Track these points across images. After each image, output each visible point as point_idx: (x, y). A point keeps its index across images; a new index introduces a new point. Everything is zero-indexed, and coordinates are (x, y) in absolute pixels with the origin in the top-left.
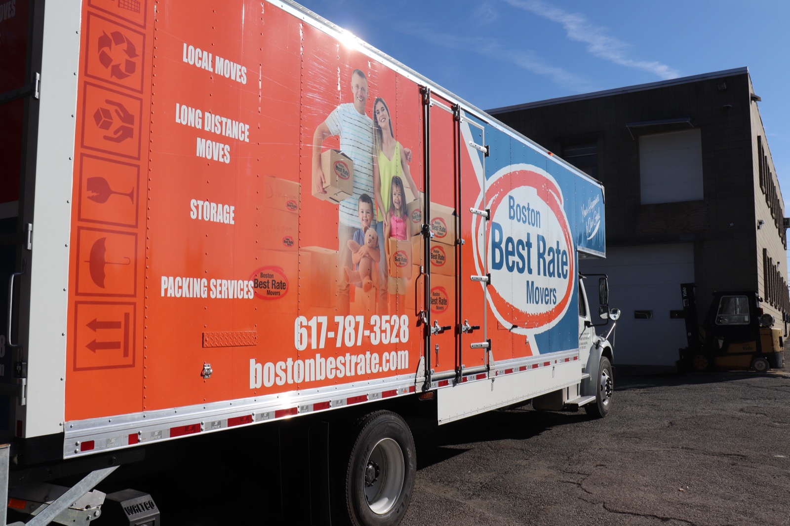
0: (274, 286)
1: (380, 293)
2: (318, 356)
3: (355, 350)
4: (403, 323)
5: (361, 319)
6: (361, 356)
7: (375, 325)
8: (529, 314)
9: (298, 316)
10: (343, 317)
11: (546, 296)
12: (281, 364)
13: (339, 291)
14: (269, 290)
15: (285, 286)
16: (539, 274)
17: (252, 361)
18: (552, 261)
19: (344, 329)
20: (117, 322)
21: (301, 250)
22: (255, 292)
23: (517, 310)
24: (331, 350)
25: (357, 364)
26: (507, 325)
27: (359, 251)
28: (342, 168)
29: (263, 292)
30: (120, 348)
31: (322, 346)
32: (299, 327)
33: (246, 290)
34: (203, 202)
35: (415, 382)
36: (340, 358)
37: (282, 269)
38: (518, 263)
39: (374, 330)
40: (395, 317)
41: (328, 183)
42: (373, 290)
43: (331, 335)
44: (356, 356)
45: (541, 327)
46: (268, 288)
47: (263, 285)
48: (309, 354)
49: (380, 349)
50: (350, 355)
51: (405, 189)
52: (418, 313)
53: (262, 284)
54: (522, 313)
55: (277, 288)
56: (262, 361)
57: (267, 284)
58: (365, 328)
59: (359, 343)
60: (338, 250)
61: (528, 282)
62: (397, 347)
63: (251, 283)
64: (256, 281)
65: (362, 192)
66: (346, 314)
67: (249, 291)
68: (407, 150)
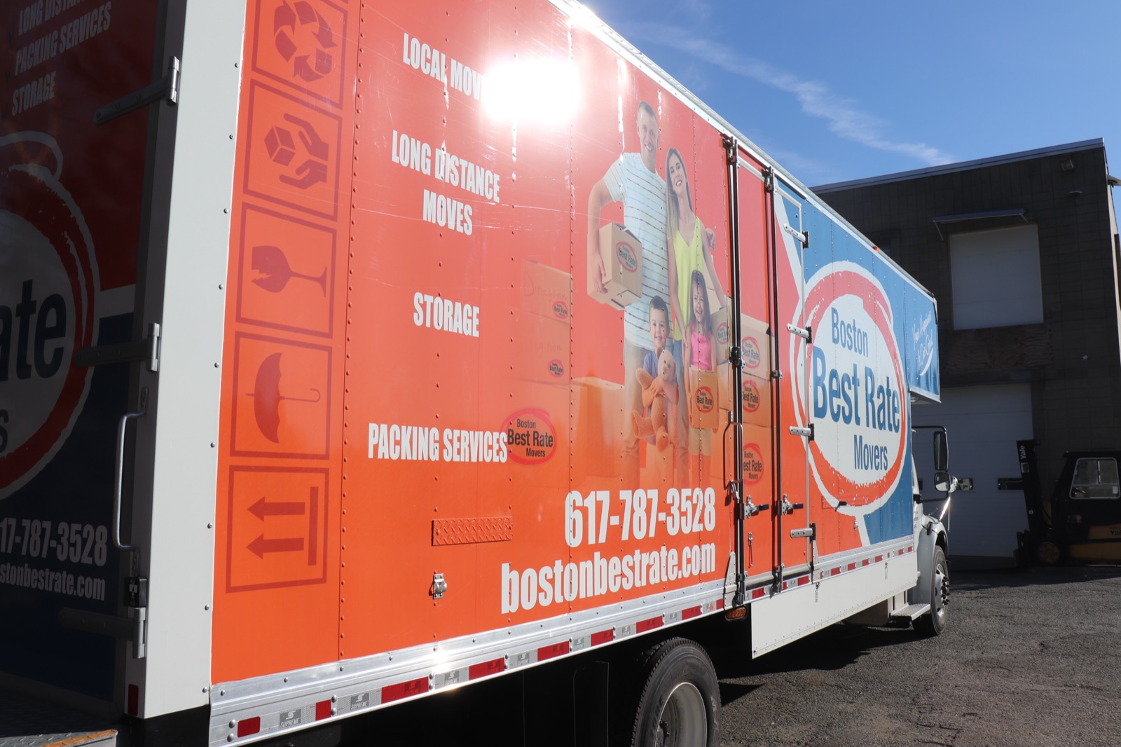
0: (536, 441)
1: (680, 452)
2: (597, 555)
3: (648, 545)
4: (708, 498)
5: (654, 494)
6: (655, 554)
7: (673, 504)
8: (857, 485)
9: (570, 491)
10: (631, 491)
11: (877, 457)
12: (546, 570)
13: (625, 450)
14: (529, 447)
15: (552, 441)
16: (868, 425)
17: (505, 567)
18: (882, 407)
19: (633, 511)
20: (298, 503)
21: (574, 383)
22: (509, 452)
23: (844, 478)
24: (616, 546)
25: (649, 567)
26: (833, 501)
27: (651, 387)
28: (627, 254)
29: (521, 450)
30: (303, 549)
31: (602, 539)
32: (572, 508)
33: (496, 447)
34: (432, 297)
35: (724, 593)
36: (627, 558)
37: (548, 414)
38: (843, 408)
39: (672, 512)
40: (698, 491)
41: (608, 277)
42: (670, 448)
43: (615, 520)
44: (648, 554)
45: (872, 504)
46: (529, 444)
47: (521, 440)
48: (584, 552)
49: (679, 542)
50: (641, 554)
51: (708, 290)
52: (726, 485)
53: (519, 438)
54: (850, 484)
55: (541, 446)
56: (519, 567)
57: (526, 439)
58: (659, 508)
59: (652, 534)
60: (624, 384)
61: (855, 436)
62: (700, 539)
63: (504, 436)
64: (511, 433)
65: (654, 294)
66: (634, 486)
67: (500, 449)
68: (710, 231)
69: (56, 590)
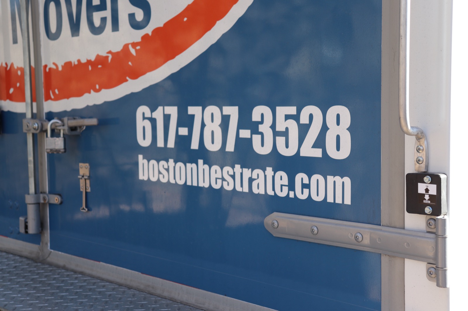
69: (255, 191)
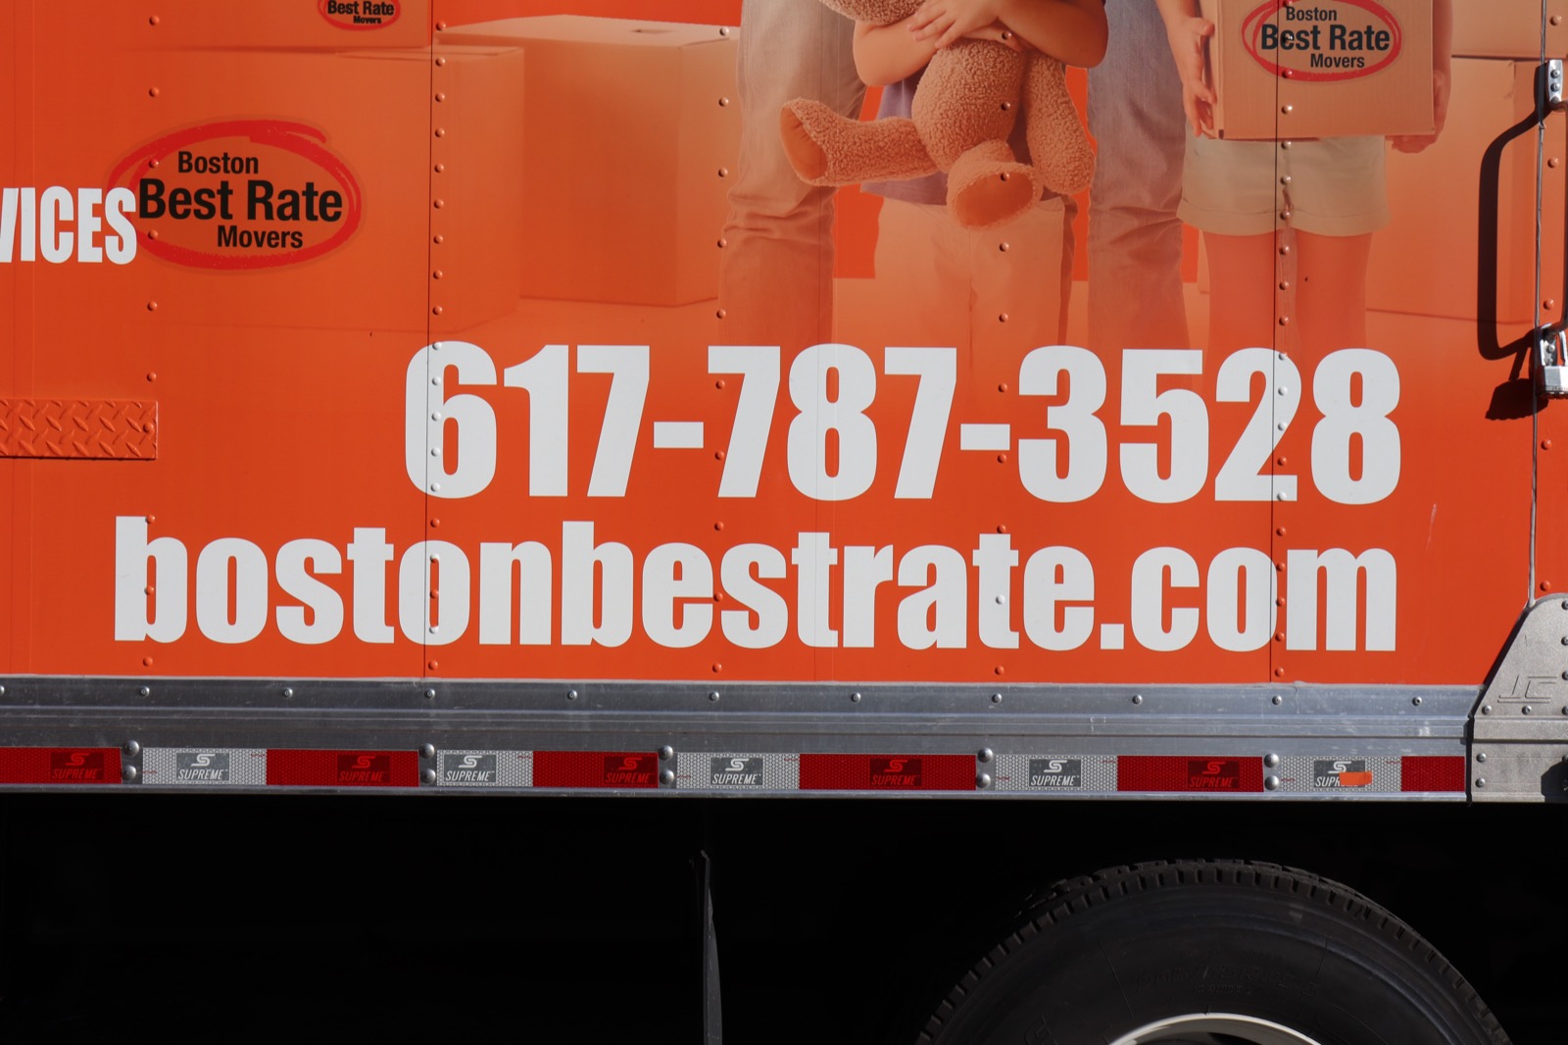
0: (261, 207)
5: (929, 363)
6: (936, 554)
7: (1062, 397)
9: (429, 341)
10: (774, 352)
13: (741, 222)
14: (229, 224)
15: (337, 204)
17: (130, 531)
19: (787, 411)
21: (448, 41)
22: (144, 239)
25: (894, 592)
27: (920, 17)
29: (194, 234)
32: (440, 389)
33: (89, 225)
35: (1469, 739)
37: (316, 134)
39: (1052, 424)
40: (1257, 359)
42: (1044, 218)
43: (682, 435)
44: (888, 551)
46: (227, 216)
47: (195, 207)
48: (506, 517)
49: (1111, 528)
50: (838, 546)
52: (1506, 336)
53: (186, 202)
55: (286, 217)
56: (188, 529)
57: (216, 202)
58: (966, 408)
59: (917, 480)
60: (735, 21)
63: (125, 198)
64: (152, 190)
67: (107, 230)
